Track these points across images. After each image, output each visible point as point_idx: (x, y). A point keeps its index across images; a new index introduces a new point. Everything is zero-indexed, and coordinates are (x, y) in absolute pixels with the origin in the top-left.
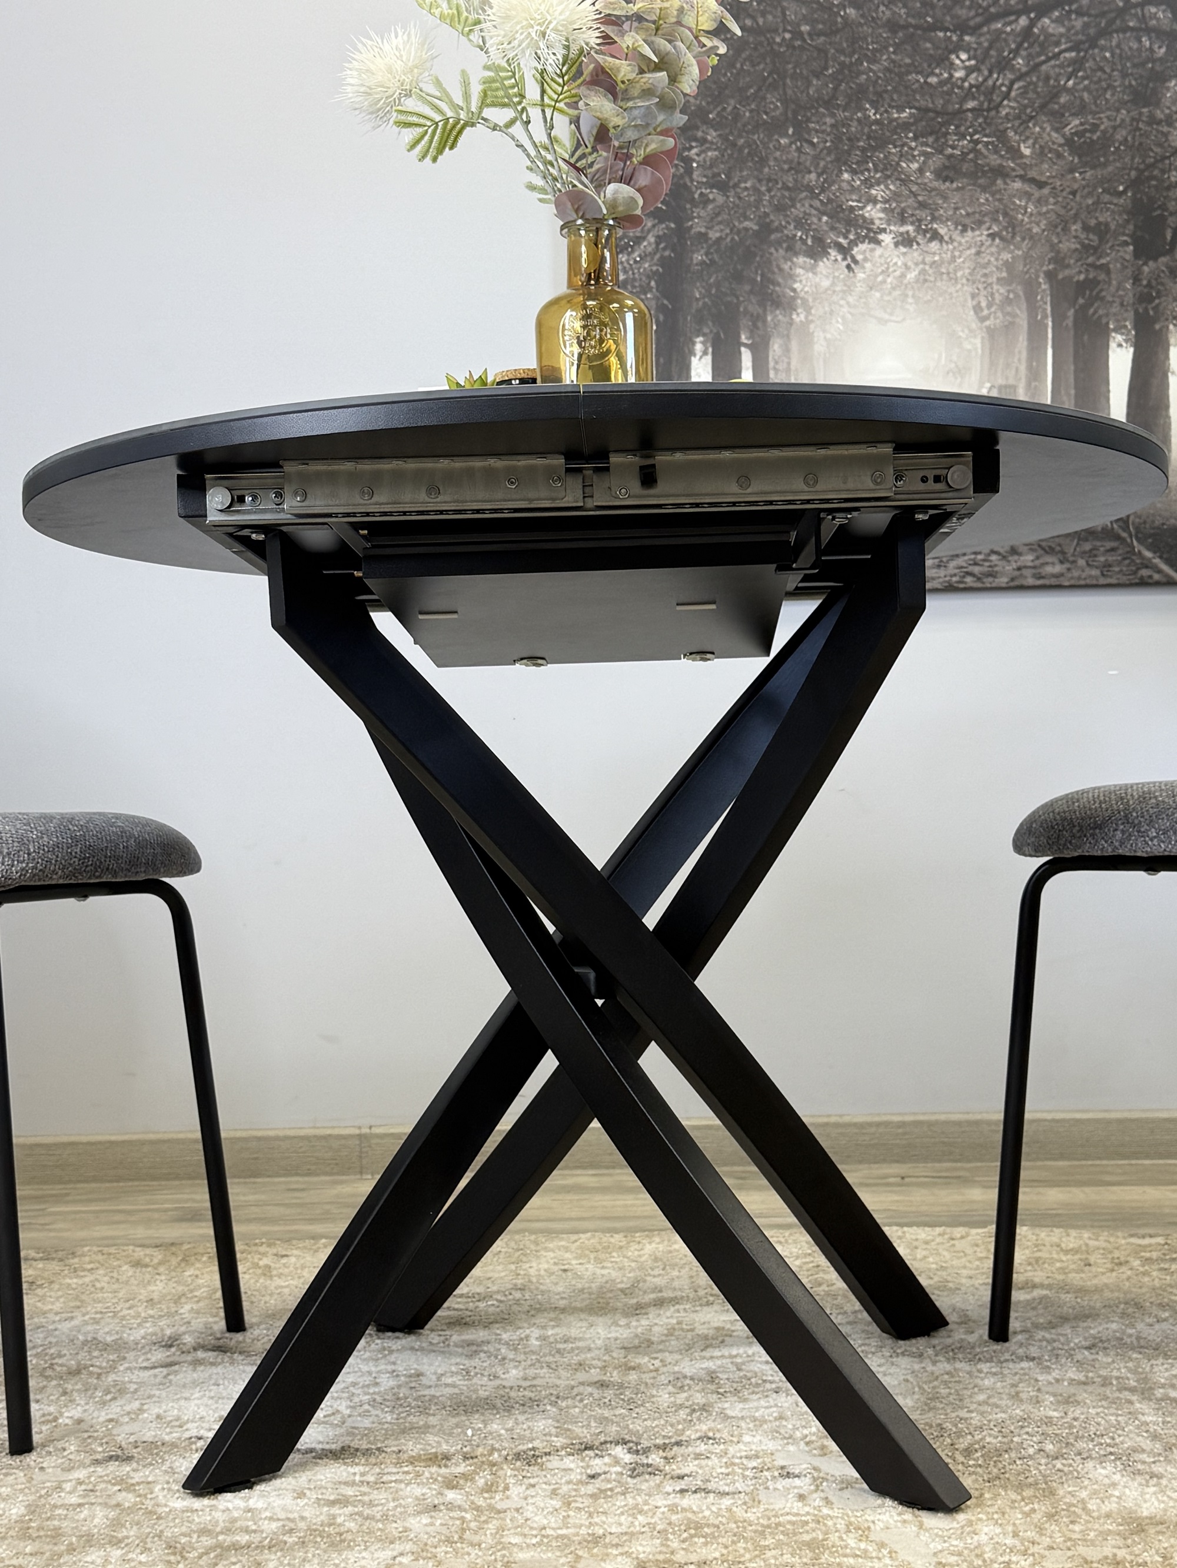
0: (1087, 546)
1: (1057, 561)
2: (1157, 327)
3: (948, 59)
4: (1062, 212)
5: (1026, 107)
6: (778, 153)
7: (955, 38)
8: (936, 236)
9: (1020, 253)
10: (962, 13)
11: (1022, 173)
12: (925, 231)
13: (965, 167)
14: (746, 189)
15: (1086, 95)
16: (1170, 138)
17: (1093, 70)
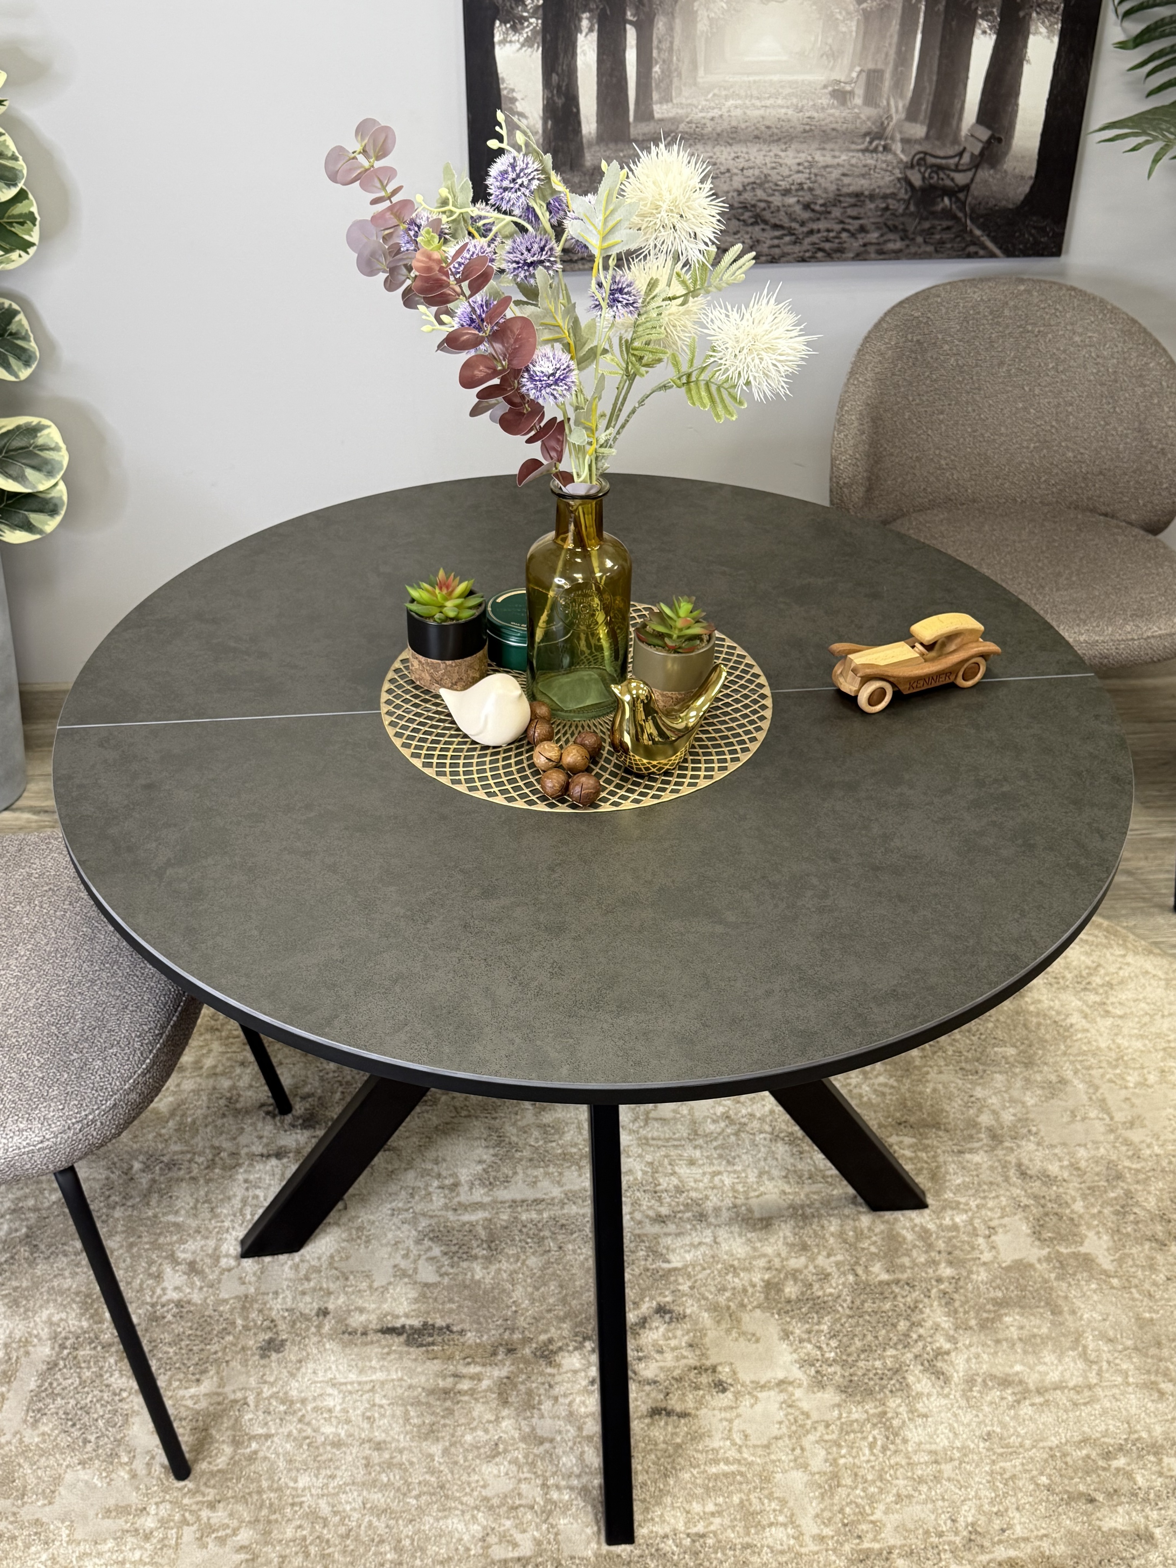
0: (926, 225)
1: (898, 238)
2: (1021, 15)
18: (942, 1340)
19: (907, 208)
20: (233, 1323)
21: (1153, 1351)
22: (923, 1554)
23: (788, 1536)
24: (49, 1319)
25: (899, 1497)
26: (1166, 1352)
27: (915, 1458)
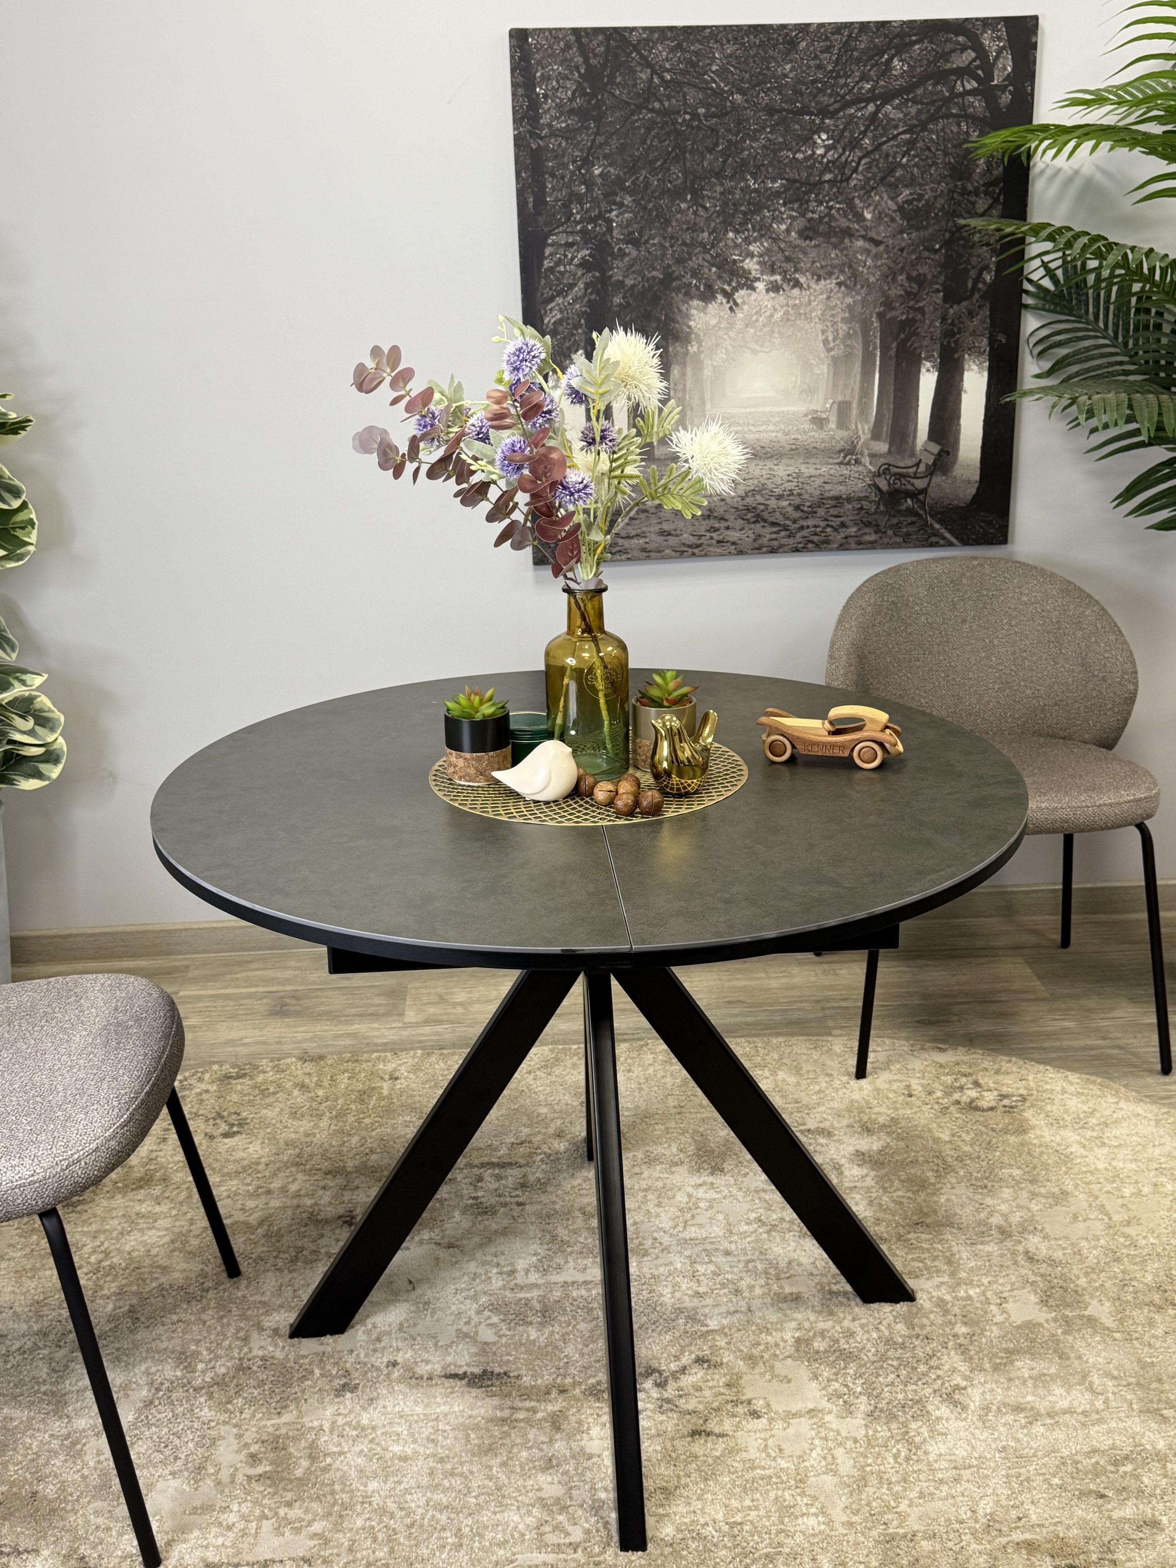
0: (895, 521)
1: (872, 532)
2: (956, 356)
3: (812, 138)
4: (892, 265)
5: (869, 179)
6: (679, 216)
7: (818, 121)
8: (797, 284)
9: (859, 298)
10: (825, 100)
11: (863, 233)
12: (790, 280)
13: (822, 228)
14: (654, 245)
15: (915, 170)
16: (977, 206)
17: (922, 149)
18: (959, 1379)
19: (878, 508)
20: (312, 1372)
21: (1154, 1385)
22: (944, 1536)
23: (819, 1523)
24: (147, 1369)
25: (922, 1495)
26: (1167, 1387)
27: (936, 1466)
